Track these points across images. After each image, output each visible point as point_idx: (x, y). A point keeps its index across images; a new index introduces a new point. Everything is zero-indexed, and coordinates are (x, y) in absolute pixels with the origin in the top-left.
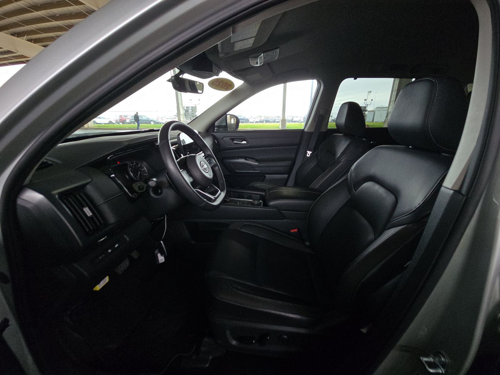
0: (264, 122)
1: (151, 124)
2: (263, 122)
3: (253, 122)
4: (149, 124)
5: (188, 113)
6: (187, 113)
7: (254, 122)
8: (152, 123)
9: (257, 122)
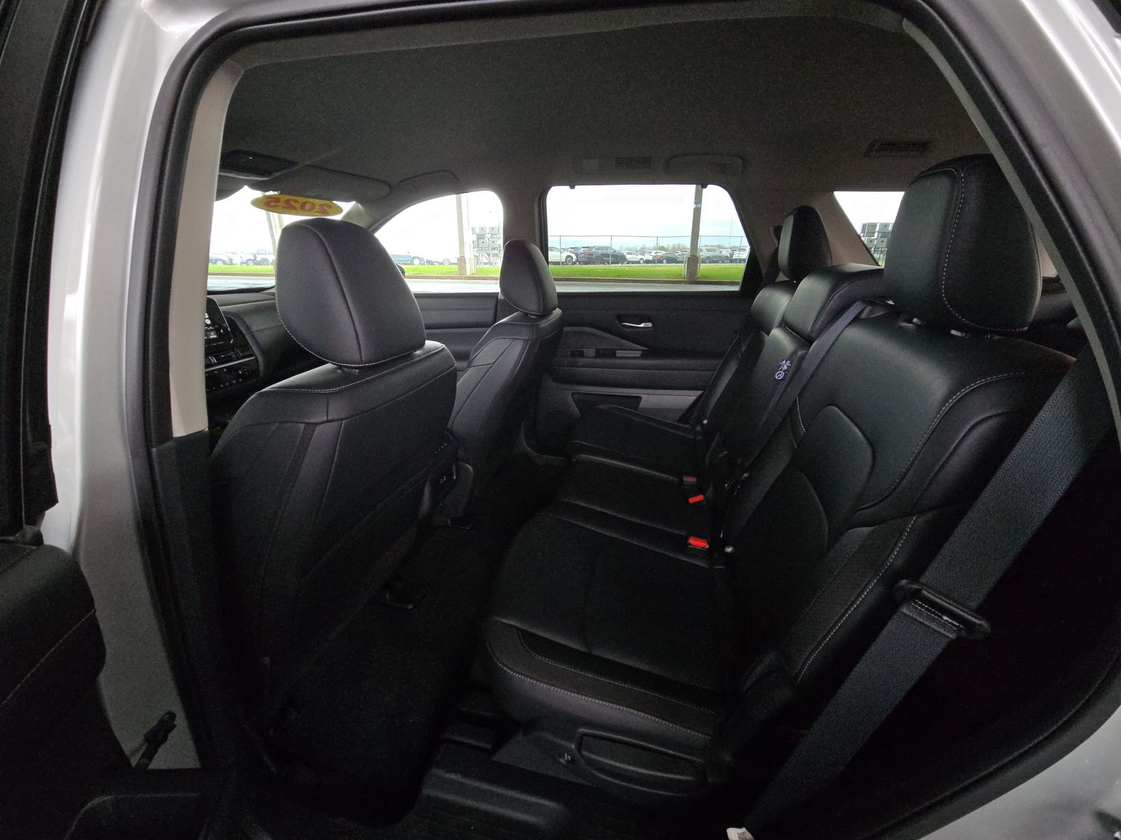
0: (665, 261)
1: (413, 264)
2: (661, 262)
3: (638, 262)
4: (410, 264)
5: (483, 240)
6: (481, 241)
7: (642, 261)
8: (416, 262)
9: (647, 262)
